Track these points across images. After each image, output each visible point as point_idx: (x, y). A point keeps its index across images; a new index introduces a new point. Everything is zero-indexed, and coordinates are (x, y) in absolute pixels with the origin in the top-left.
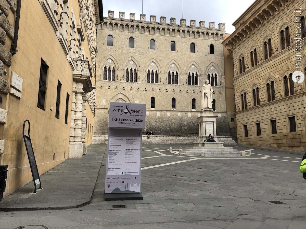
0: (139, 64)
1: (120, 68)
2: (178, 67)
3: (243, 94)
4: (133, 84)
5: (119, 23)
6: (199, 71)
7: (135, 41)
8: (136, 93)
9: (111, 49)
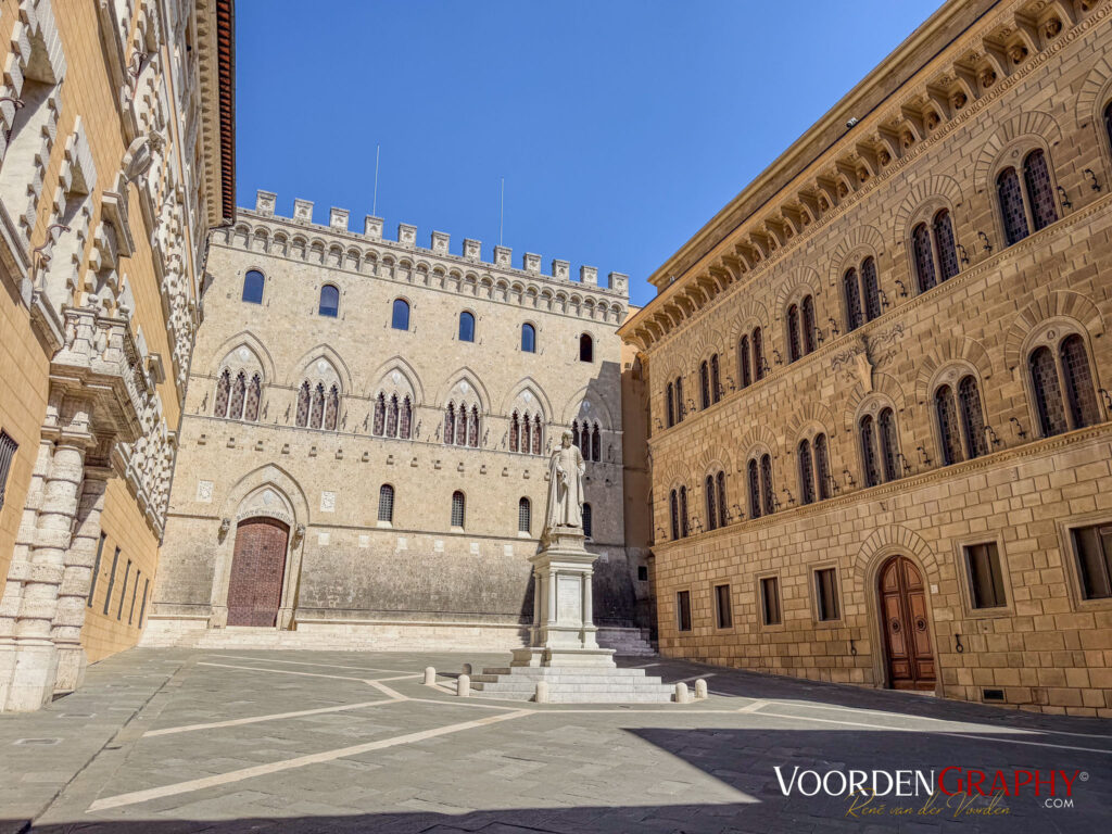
0: (348, 371)
1: (280, 379)
2: (481, 391)
3: (678, 492)
4: (323, 437)
5: (292, 233)
6: (544, 411)
7: (342, 298)
8: (328, 467)
9: (254, 313)
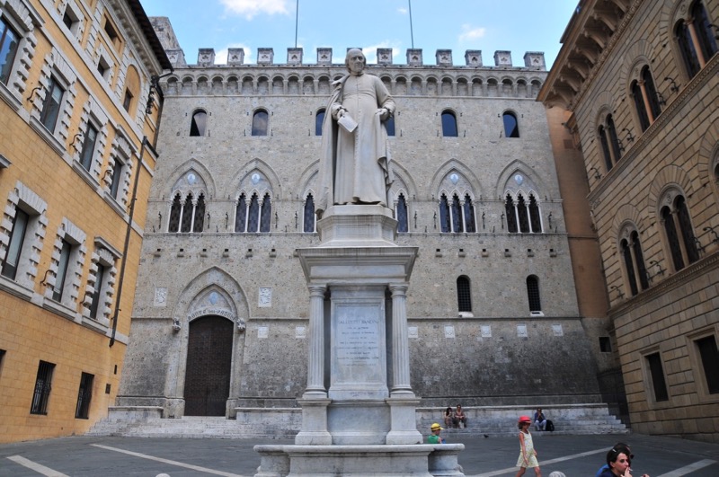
0: (277, 179)
1: (219, 194)
2: (406, 179)
3: (629, 240)
4: (257, 239)
5: (226, 74)
6: (473, 190)
7: (271, 119)
8: (263, 265)
9: (198, 144)
